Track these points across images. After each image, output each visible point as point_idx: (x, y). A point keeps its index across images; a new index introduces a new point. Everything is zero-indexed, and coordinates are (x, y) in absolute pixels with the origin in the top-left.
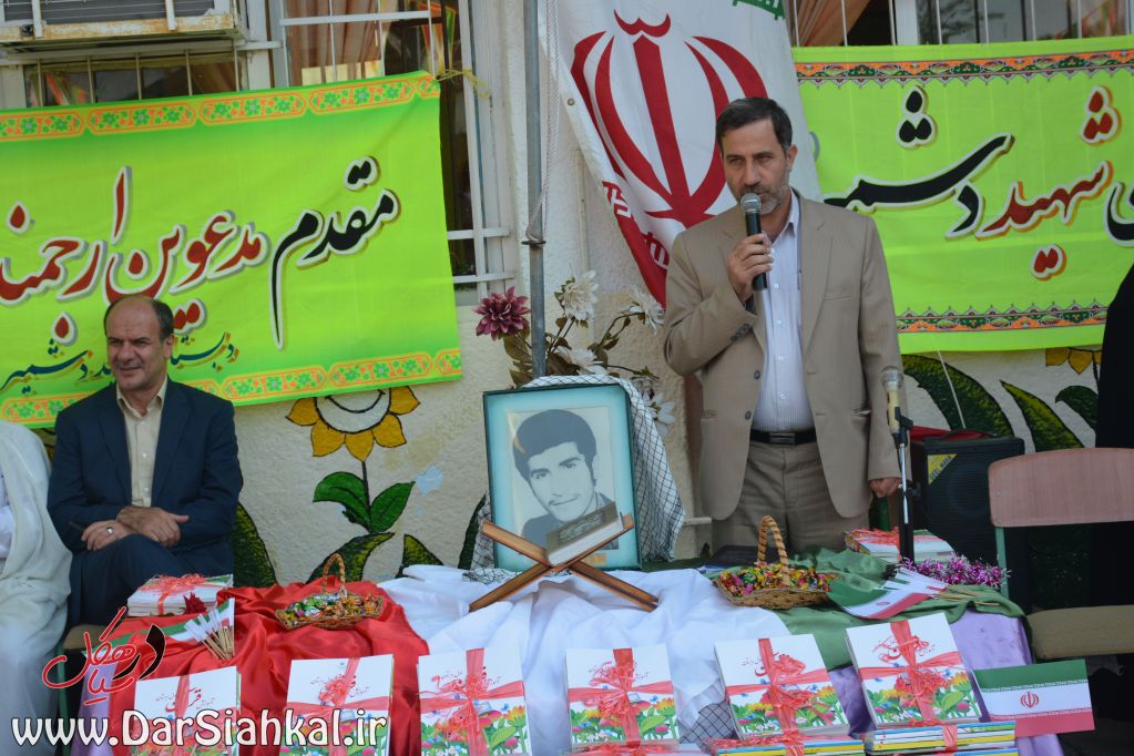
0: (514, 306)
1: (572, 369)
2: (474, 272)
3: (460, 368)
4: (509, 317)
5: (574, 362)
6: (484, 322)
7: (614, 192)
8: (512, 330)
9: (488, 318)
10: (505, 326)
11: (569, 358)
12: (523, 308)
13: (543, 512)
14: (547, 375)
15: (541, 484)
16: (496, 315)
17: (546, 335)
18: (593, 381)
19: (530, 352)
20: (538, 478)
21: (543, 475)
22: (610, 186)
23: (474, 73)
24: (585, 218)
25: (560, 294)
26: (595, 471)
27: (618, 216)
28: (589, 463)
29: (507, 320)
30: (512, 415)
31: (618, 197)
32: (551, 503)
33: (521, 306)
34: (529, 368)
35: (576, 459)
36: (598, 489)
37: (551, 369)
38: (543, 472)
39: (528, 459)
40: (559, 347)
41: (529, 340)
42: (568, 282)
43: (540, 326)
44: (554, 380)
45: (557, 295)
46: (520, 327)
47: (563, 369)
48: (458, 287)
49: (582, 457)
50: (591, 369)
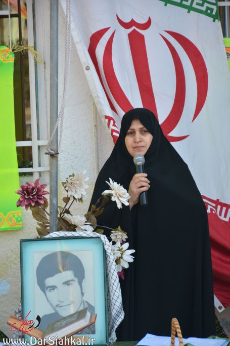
0: (39, 190)
1: (73, 228)
2: (31, 166)
3: (21, 222)
4: (35, 197)
5: (73, 224)
6: (21, 199)
7: (112, 122)
8: (37, 204)
9: (23, 197)
10: (33, 201)
11: (71, 221)
12: (44, 191)
13: (53, 311)
14: (58, 230)
15: (51, 295)
16: (28, 195)
17: (58, 207)
18: (84, 235)
19: (48, 217)
20: (50, 291)
21: (53, 289)
22: (109, 118)
23: (35, 49)
24: (97, 137)
25: (65, 183)
26: (83, 288)
27: (113, 136)
28: (80, 283)
29: (34, 198)
30: (36, 253)
31: (114, 125)
32: (57, 306)
33: (43, 190)
34: (47, 226)
35: (72, 280)
36: (85, 299)
37: (61, 227)
38: (53, 288)
39: (44, 280)
40: (66, 214)
41: (48, 210)
42: (70, 176)
43: (54, 202)
44: (62, 234)
45: (63, 183)
46: (42, 202)
47: (67, 227)
48: (22, 174)
49: (76, 280)
50: (83, 227)
